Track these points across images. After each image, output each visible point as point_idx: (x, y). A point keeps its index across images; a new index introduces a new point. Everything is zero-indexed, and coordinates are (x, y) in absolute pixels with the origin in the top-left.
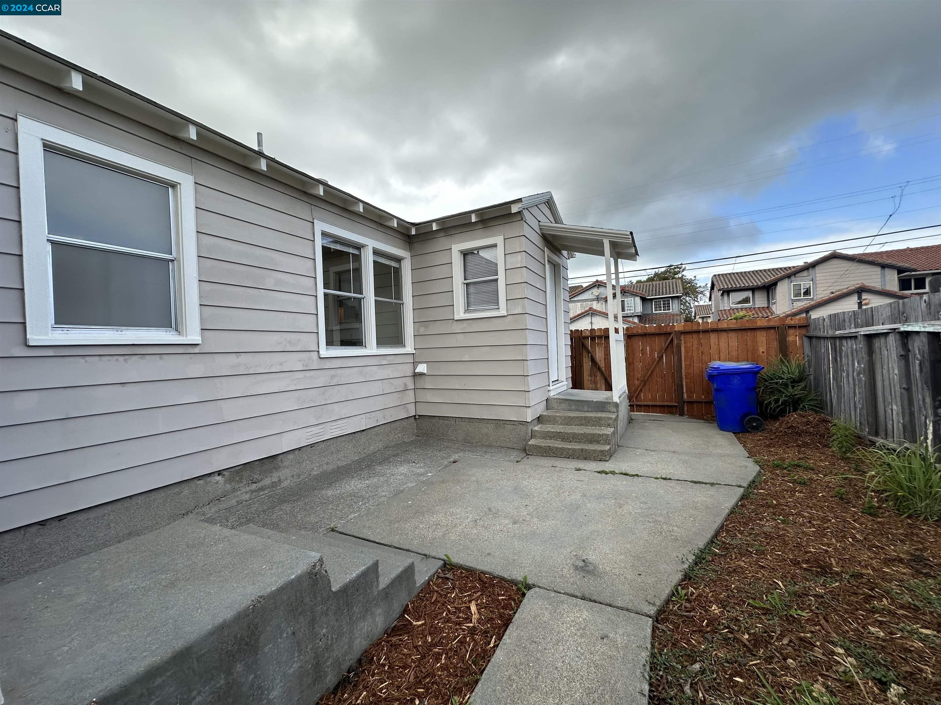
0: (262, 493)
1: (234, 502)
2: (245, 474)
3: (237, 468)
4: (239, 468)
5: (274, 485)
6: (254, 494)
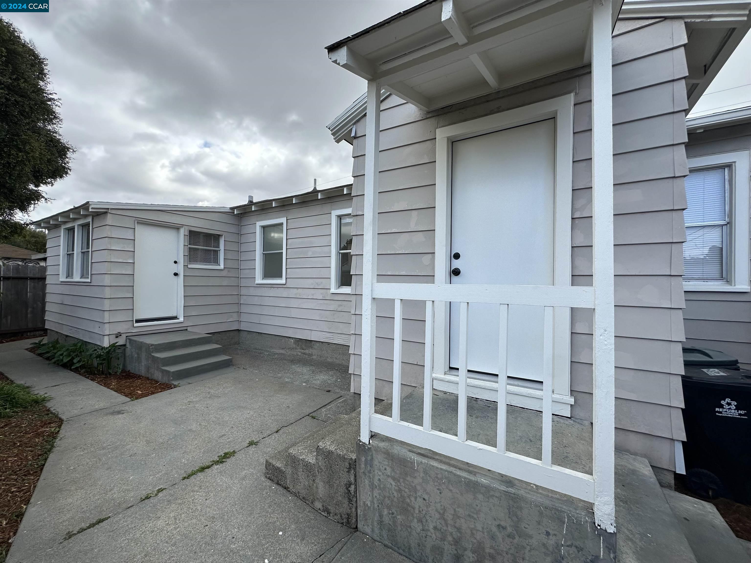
2: (300, 343)
5: (309, 355)
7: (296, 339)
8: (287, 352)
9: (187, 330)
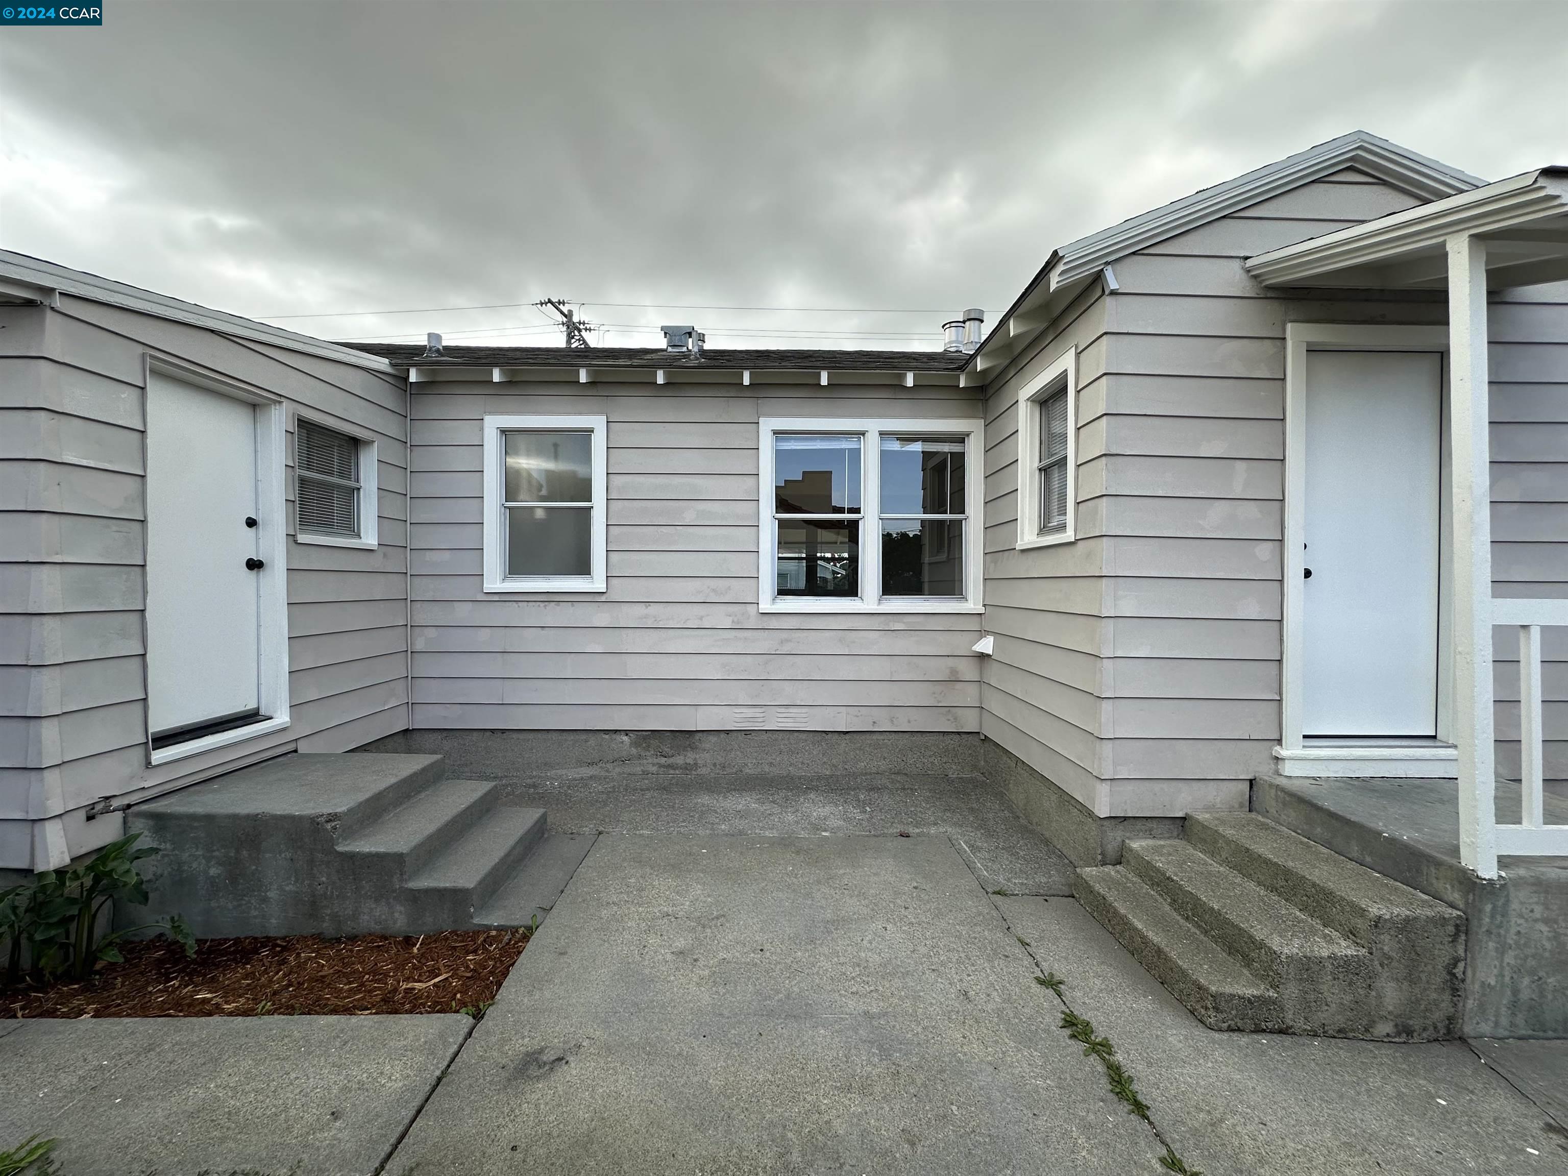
0: (672, 772)
1: (638, 770)
2: (654, 743)
3: (644, 733)
4: (647, 733)
5: (687, 768)
6: (662, 769)
7: (640, 733)
8: (607, 771)
9: (296, 751)
